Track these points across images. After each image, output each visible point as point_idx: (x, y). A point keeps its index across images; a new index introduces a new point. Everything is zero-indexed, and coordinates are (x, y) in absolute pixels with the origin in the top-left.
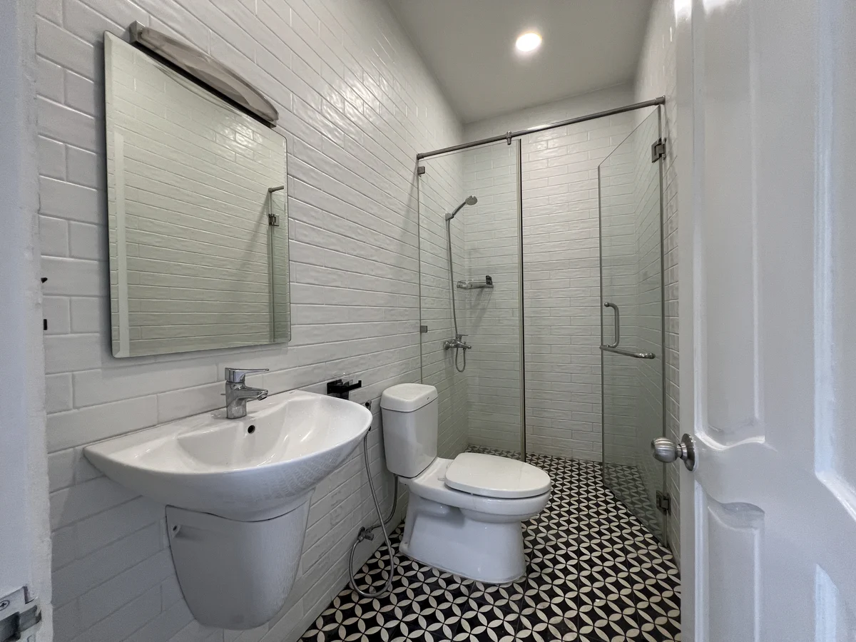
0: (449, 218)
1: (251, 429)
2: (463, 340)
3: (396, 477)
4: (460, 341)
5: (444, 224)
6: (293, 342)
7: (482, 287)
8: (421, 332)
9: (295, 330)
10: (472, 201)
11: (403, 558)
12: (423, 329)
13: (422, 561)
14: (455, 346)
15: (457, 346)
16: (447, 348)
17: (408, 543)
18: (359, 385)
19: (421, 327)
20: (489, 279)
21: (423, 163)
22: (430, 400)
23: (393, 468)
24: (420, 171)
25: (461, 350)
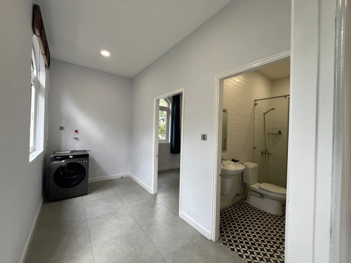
0: (265, 114)
1: (224, 165)
2: (268, 151)
3: (246, 184)
4: (267, 152)
5: (263, 116)
6: (227, 151)
7: (277, 134)
8: (254, 149)
9: (227, 148)
10: (274, 109)
11: (246, 204)
12: (254, 148)
13: (252, 205)
14: (265, 153)
15: (266, 153)
16: (262, 154)
17: (248, 201)
18: (238, 161)
19: (254, 147)
20: (280, 132)
21: (257, 102)
22: (256, 167)
23: (245, 182)
24: (256, 104)
25: (267, 155)
